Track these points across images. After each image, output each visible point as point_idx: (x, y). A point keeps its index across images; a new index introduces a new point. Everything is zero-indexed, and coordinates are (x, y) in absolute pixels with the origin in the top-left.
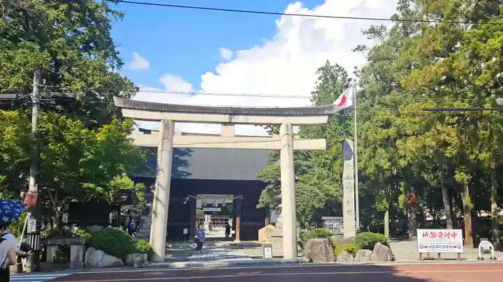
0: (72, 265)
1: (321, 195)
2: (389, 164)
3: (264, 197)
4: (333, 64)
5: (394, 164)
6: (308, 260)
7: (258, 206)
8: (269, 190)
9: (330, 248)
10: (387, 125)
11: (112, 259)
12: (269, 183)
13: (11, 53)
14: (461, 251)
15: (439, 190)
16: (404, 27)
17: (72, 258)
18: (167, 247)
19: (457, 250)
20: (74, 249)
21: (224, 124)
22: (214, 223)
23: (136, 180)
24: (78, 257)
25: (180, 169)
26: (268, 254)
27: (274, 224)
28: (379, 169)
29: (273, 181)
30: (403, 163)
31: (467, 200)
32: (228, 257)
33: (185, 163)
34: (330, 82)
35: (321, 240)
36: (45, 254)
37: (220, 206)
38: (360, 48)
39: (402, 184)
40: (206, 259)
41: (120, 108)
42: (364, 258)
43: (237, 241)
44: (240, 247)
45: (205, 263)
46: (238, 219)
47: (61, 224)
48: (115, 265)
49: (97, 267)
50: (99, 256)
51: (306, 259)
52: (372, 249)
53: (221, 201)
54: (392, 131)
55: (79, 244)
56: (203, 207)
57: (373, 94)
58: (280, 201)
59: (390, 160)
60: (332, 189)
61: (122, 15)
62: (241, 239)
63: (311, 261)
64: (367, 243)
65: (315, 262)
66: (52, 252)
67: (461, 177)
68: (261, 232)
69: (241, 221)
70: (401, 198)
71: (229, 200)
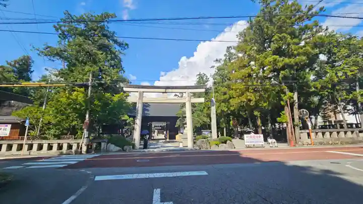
0: (102, 151)
1: (201, 121)
2: (227, 109)
3: (178, 123)
4: (202, 73)
5: (229, 109)
6: (199, 148)
7: (176, 126)
8: (180, 120)
9: (208, 144)
10: (225, 94)
11: (118, 148)
12: (180, 117)
13: (84, 68)
14: (263, 144)
15: (247, 119)
16: (229, 58)
17: (102, 147)
18: (140, 142)
19: (261, 143)
20: (103, 144)
21: (163, 93)
22: (159, 133)
23: (130, 117)
24: (104, 148)
25: (146, 112)
26: (181, 146)
27: (182, 133)
28: (223, 111)
29: (181, 116)
30: (232, 109)
31: (259, 122)
32: (164, 147)
33: (148, 110)
34: (201, 80)
35: (204, 140)
36: (91, 146)
37: (161, 126)
38: (213, 67)
39: (231, 117)
40: (156, 148)
41: (123, 87)
42: (223, 147)
43: (168, 140)
44: (169, 142)
45: (155, 150)
46: (168, 131)
47: (99, 134)
48: (119, 151)
49: (112, 151)
50: (113, 147)
51: (197, 148)
52: (226, 143)
53: (161, 125)
54: (227, 96)
55: (105, 142)
56: (155, 127)
57: (219, 83)
58: (186, 124)
59: (227, 107)
60: (205, 119)
61: (125, 54)
62: (170, 139)
63: (200, 149)
64: (223, 141)
65: (202, 149)
66: (94, 145)
67: (256, 113)
68: (177, 136)
69: (169, 132)
70: (231, 122)
71: (164, 124)
